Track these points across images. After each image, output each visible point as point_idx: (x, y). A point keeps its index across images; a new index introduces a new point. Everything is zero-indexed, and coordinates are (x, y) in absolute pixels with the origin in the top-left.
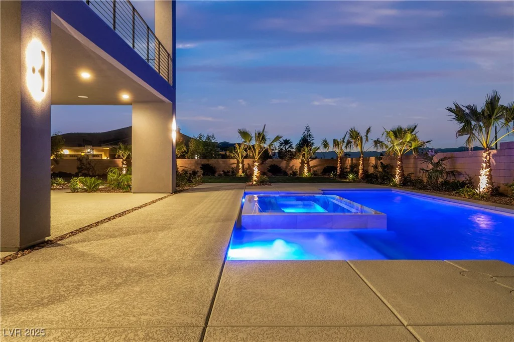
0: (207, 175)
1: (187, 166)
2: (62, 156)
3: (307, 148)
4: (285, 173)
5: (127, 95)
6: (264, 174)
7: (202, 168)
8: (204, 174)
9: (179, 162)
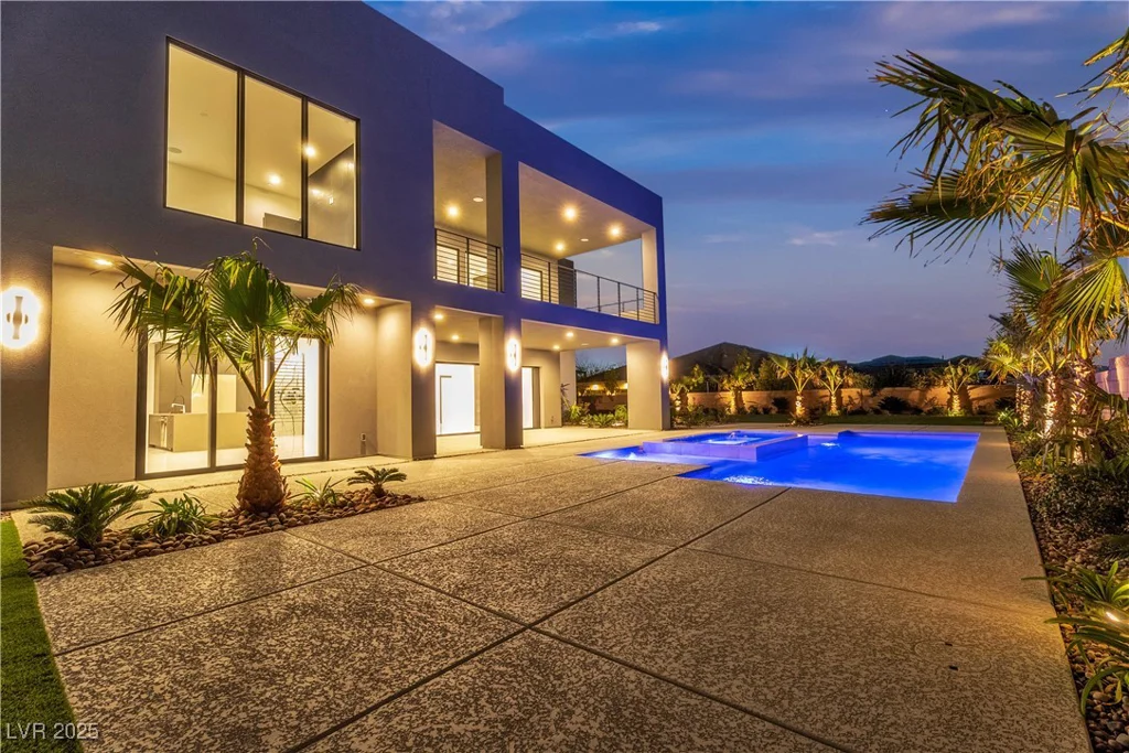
0: (784, 412)
3: (956, 368)
4: (918, 411)
5: (615, 340)
6: (877, 412)
7: (775, 404)
8: (778, 412)
9: (746, 396)
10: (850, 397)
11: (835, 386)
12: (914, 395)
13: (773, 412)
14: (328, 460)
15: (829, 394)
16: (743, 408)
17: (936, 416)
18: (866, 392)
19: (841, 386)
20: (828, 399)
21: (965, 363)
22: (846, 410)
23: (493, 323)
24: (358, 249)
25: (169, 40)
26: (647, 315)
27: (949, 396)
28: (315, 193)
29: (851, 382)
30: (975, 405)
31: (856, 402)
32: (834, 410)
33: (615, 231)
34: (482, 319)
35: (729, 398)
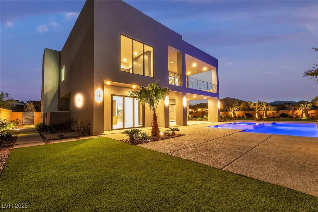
0: (248, 117)
1: (239, 114)
2: (198, 111)
3: (304, 105)
4: (292, 117)
5: (205, 97)
6: (278, 117)
7: (246, 115)
8: (247, 117)
9: (236, 113)
10: (269, 113)
11: (265, 110)
12: (290, 113)
13: (245, 117)
14: (145, 127)
15: (263, 112)
16: (236, 116)
17: (298, 119)
18: (275, 112)
19: (267, 110)
20: (262, 114)
21: (307, 103)
22: (268, 117)
23: (180, 94)
24: (154, 77)
25: (121, 34)
26: (214, 91)
27: (302, 113)
28: (135, 63)
29: (270, 109)
30: (310, 116)
31: (271, 114)
32: (264, 117)
33: (205, 69)
34: (176, 93)
35: (231, 113)
